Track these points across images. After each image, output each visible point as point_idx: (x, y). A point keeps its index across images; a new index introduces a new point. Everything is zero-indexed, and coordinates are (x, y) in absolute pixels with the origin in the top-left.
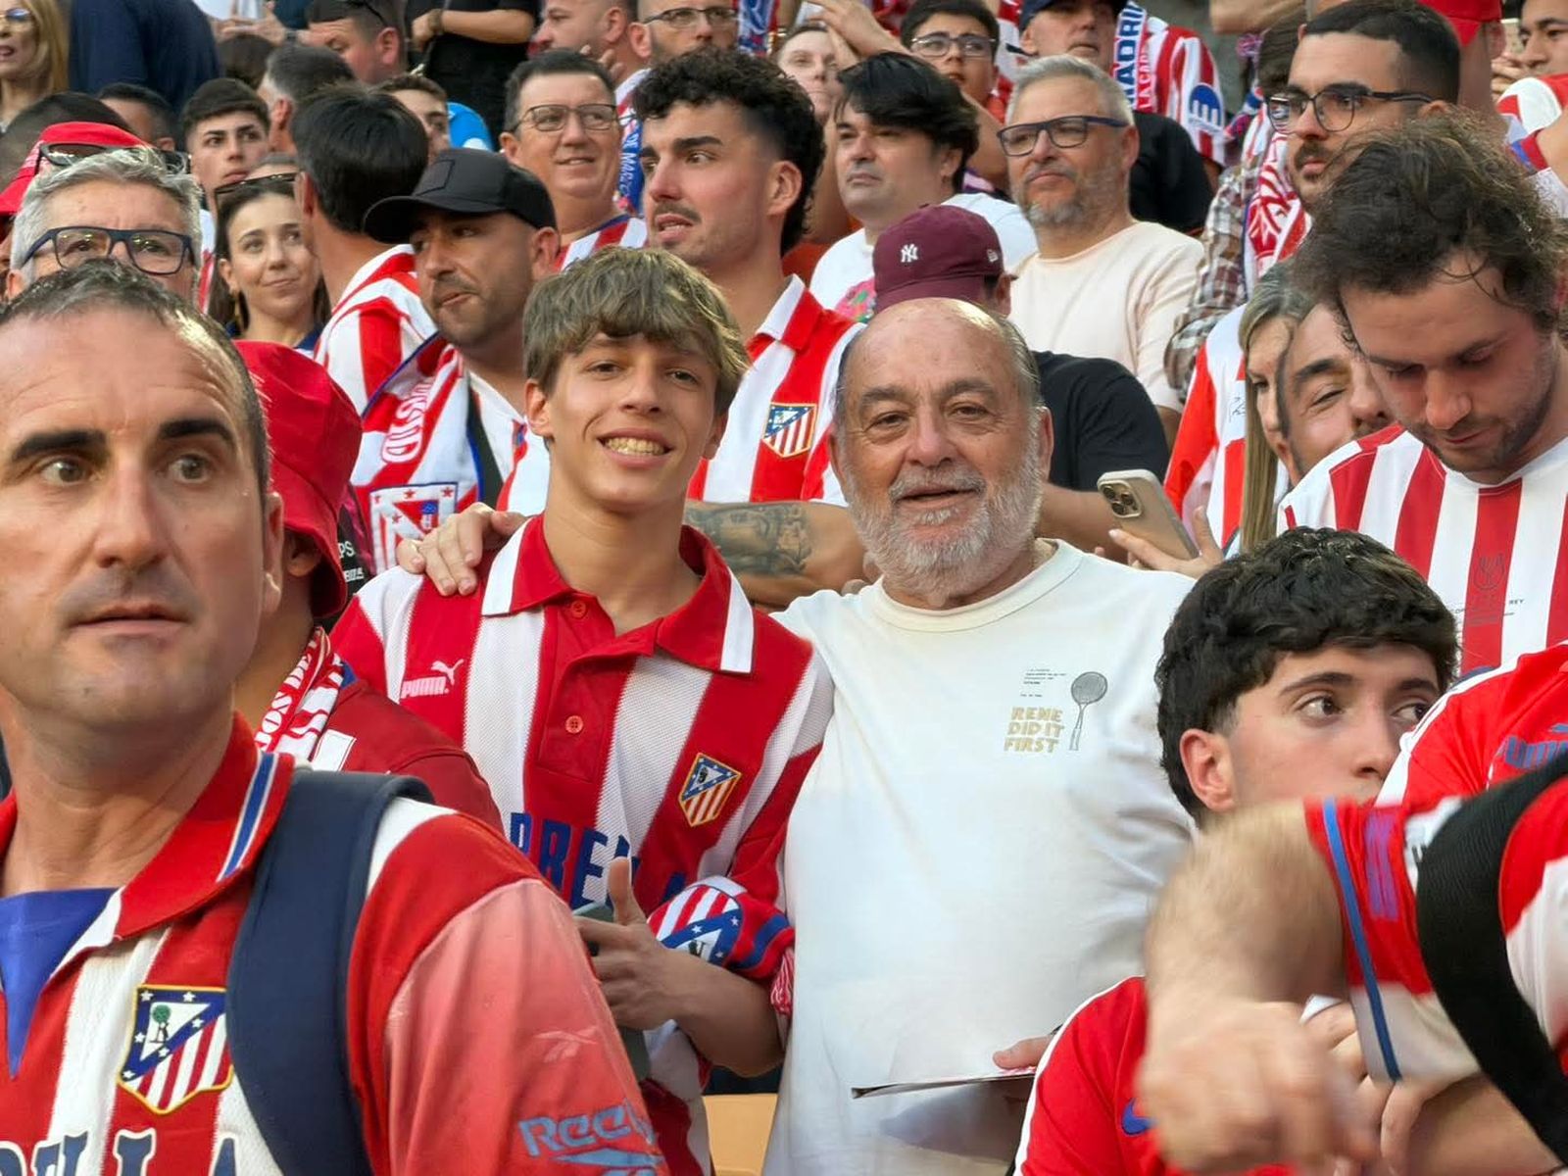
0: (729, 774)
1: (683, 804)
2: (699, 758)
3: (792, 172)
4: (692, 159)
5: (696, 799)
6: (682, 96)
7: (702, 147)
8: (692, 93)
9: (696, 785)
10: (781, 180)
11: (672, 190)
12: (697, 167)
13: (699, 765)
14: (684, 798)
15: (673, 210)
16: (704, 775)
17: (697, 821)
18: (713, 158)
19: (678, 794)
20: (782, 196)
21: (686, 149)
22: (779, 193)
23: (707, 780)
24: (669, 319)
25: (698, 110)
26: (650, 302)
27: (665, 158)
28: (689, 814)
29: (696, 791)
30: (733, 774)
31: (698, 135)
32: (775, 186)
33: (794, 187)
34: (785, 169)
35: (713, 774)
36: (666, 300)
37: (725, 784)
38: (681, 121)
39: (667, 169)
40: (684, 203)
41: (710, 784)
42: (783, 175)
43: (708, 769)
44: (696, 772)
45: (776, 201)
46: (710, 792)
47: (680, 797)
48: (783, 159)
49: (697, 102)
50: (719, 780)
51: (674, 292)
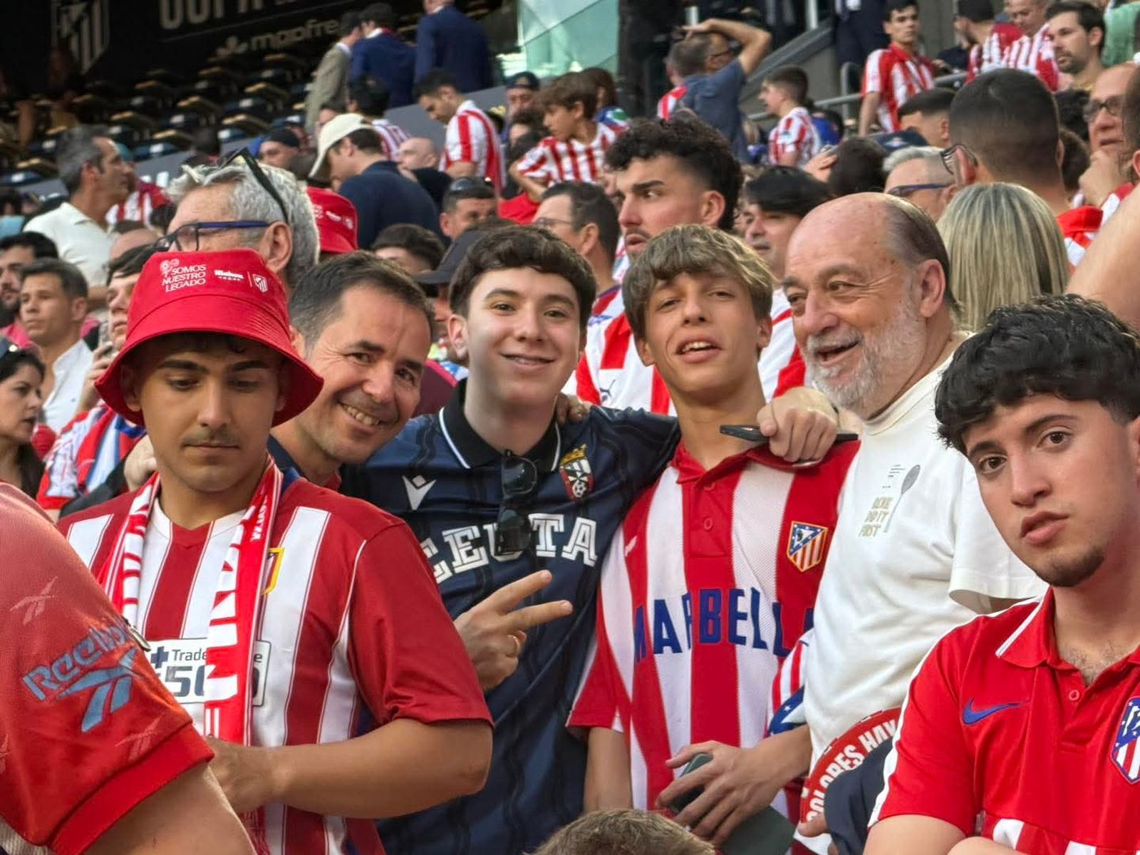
0: (819, 530)
1: (791, 558)
2: (794, 525)
3: (718, 198)
4: (646, 195)
5: (800, 552)
6: (637, 154)
7: (651, 188)
8: (643, 152)
9: (796, 543)
10: (710, 204)
11: (634, 219)
12: (649, 202)
13: (795, 529)
14: (791, 554)
15: (636, 232)
16: (800, 535)
17: (806, 567)
18: (660, 194)
19: (786, 550)
20: (710, 215)
21: (642, 191)
22: (708, 212)
23: (804, 537)
24: (698, 256)
25: (648, 163)
26: (684, 250)
27: (629, 198)
28: (798, 563)
29: (798, 547)
30: (822, 530)
31: (648, 180)
32: (705, 208)
33: (720, 208)
34: (713, 196)
35: (806, 533)
36: (693, 246)
37: (818, 538)
38: (637, 172)
39: (630, 206)
40: (643, 228)
41: (807, 540)
42: (712, 201)
43: (803, 530)
44: (794, 535)
45: (706, 218)
46: (809, 545)
47: (788, 554)
48: (712, 188)
49: (646, 157)
50: (813, 535)
51: (698, 240)
